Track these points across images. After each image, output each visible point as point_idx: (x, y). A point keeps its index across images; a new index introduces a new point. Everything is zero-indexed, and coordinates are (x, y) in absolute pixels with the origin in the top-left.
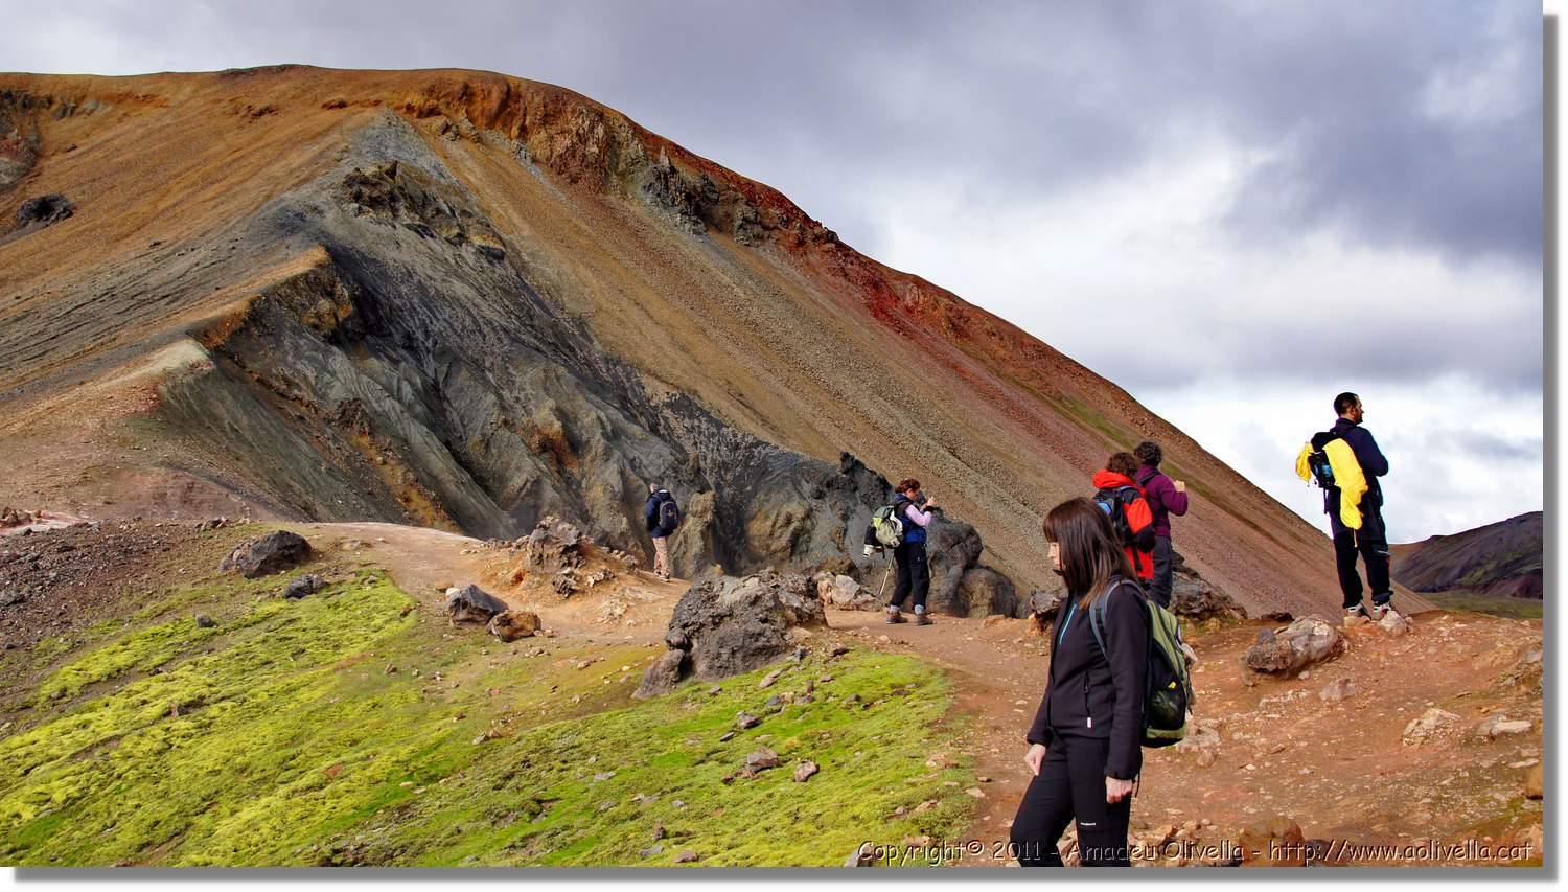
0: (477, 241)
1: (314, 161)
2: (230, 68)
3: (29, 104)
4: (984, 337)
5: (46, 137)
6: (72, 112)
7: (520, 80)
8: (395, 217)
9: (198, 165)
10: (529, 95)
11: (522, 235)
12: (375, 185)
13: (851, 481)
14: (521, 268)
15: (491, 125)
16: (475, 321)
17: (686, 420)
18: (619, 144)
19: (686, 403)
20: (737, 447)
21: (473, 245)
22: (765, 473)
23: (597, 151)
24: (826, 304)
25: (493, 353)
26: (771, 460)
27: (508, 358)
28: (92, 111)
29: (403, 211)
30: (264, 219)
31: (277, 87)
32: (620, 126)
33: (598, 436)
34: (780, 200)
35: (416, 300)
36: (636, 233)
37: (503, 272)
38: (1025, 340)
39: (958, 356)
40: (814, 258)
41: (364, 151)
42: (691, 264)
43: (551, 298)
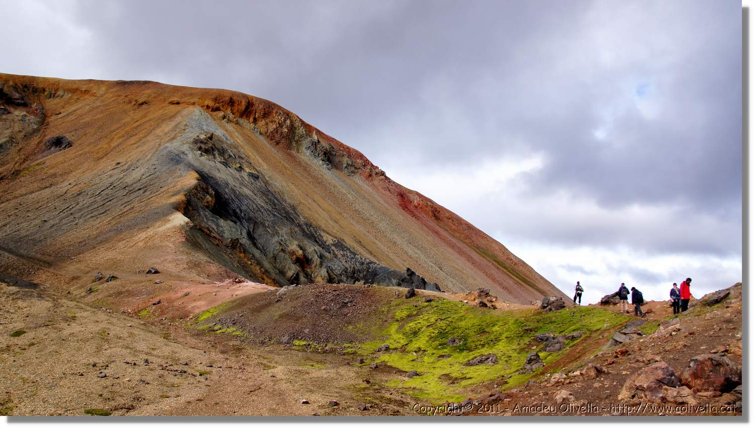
0: (247, 170)
1: (174, 129)
2: (120, 80)
3: (35, 90)
4: (446, 220)
5: (45, 107)
6: (54, 95)
7: (253, 97)
8: (215, 158)
9: (122, 126)
10: (257, 104)
11: (264, 168)
12: (205, 143)
13: (411, 279)
14: (266, 183)
15: (241, 116)
16: (257, 206)
17: (341, 251)
18: (295, 128)
19: (340, 244)
20: (363, 264)
21: (246, 172)
22: (376, 274)
23: (287, 131)
24: (383, 203)
25: (268, 220)
26: (378, 270)
27: (274, 223)
28: (63, 96)
29: (217, 155)
30: (163, 155)
31: (146, 92)
32: (296, 120)
33: (316, 257)
34: (361, 156)
35: (233, 196)
36: (306, 168)
37: (259, 184)
38: (462, 222)
39: (437, 228)
40: (376, 182)
41: (194, 126)
42: (329, 183)
43: (280, 197)
